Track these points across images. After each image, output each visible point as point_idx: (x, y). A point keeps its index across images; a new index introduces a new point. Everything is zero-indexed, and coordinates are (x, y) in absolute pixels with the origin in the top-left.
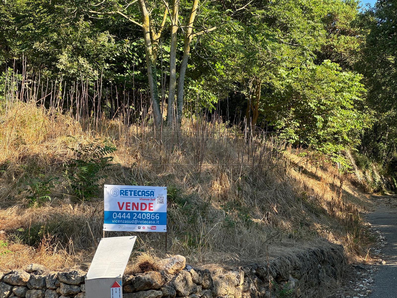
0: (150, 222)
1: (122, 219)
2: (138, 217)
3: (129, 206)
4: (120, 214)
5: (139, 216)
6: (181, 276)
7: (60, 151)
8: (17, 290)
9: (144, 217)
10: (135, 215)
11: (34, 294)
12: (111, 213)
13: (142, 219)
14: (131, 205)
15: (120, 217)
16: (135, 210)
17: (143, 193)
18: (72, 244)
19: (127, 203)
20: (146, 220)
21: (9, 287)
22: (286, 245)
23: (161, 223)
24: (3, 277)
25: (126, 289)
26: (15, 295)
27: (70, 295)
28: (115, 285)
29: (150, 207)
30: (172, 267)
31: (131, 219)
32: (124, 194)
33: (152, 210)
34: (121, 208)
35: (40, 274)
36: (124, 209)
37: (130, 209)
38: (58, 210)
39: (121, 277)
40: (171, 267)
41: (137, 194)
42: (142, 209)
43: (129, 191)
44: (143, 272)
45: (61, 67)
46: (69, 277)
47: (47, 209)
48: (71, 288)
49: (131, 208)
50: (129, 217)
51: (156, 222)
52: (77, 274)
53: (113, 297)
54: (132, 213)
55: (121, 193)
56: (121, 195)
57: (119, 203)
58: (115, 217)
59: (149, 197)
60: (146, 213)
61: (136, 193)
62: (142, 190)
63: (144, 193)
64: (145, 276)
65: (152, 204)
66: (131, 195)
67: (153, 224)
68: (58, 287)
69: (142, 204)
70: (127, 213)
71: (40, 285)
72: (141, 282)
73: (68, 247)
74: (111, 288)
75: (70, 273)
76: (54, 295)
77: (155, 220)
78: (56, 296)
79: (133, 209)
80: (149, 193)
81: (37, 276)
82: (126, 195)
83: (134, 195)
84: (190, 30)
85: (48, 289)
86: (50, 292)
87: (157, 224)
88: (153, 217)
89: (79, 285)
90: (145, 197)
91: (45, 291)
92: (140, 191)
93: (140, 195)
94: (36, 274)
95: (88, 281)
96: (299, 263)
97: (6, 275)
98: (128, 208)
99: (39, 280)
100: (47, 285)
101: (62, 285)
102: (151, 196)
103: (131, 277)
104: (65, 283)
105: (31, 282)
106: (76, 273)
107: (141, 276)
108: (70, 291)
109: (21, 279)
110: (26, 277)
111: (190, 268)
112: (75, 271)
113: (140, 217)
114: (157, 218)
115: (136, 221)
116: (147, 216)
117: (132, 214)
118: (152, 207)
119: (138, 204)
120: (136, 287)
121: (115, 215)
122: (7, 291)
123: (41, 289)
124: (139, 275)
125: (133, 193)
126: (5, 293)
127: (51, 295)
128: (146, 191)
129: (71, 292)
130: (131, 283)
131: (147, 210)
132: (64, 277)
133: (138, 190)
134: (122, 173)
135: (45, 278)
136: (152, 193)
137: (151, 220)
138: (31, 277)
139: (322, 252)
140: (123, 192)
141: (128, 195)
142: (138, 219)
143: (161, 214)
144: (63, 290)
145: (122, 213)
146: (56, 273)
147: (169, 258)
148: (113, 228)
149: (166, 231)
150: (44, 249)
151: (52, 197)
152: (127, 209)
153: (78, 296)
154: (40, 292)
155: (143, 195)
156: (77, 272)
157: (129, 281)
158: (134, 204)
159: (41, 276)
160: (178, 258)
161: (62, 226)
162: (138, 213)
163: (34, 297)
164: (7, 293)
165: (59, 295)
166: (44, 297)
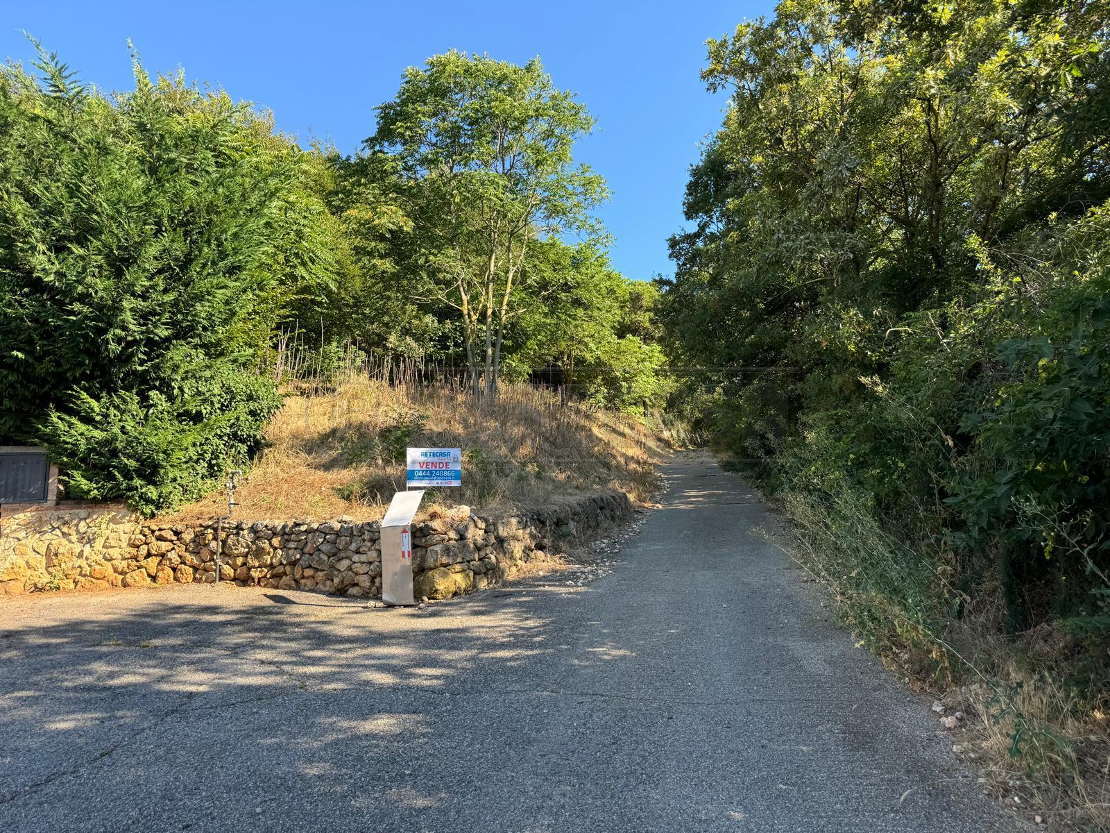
1: (423, 476)
2: (436, 474)
4: (421, 471)
5: (438, 473)
6: (464, 523)
7: (381, 419)
8: (329, 537)
9: (441, 474)
10: (434, 472)
12: (413, 471)
13: (440, 476)
14: (430, 464)
15: (421, 474)
16: (434, 468)
18: (379, 498)
19: (427, 463)
21: (323, 535)
22: (570, 495)
23: (456, 479)
24: (318, 527)
25: (417, 534)
26: (328, 542)
27: (373, 540)
28: (404, 531)
29: (447, 465)
30: (457, 515)
31: (431, 476)
33: (449, 468)
34: (422, 467)
36: (424, 468)
39: (410, 524)
42: (439, 468)
44: (432, 520)
45: (390, 346)
46: (371, 526)
47: (363, 470)
48: (373, 534)
49: (430, 466)
50: (429, 474)
51: (452, 478)
52: (378, 523)
53: (403, 541)
57: (420, 463)
58: (416, 474)
60: (444, 471)
64: (432, 523)
65: (449, 463)
67: (449, 480)
68: (363, 534)
69: (439, 463)
70: (427, 471)
71: (348, 533)
72: (429, 528)
73: (376, 501)
74: (402, 534)
77: (450, 476)
78: (361, 541)
79: (432, 468)
84: (503, 312)
85: (355, 535)
86: (357, 538)
87: (453, 480)
88: (449, 474)
89: (378, 532)
91: (353, 537)
94: (346, 524)
95: (382, 529)
96: (579, 510)
97: (321, 525)
98: (428, 467)
99: (347, 528)
100: (354, 533)
101: (366, 532)
103: (422, 524)
104: (368, 531)
105: (341, 530)
107: (429, 523)
109: (333, 529)
110: (337, 526)
111: (474, 516)
112: (376, 521)
114: (453, 474)
115: (435, 478)
116: (444, 473)
117: (431, 472)
119: (436, 463)
120: (425, 532)
121: (416, 472)
122: (321, 538)
123: (349, 536)
127: (357, 540)
129: (373, 538)
130: (421, 529)
131: (444, 469)
132: (367, 525)
134: (434, 436)
135: (352, 527)
137: (445, 476)
138: (342, 527)
139: (602, 499)
142: (437, 476)
143: (458, 472)
145: (423, 471)
146: (361, 523)
147: (456, 508)
149: (460, 485)
150: (356, 503)
153: (379, 541)
154: (348, 538)
156: (378, 521)
157: (420, 527)
158: (433, 463)
159: (349, 525)
160: (464, 508)
161: (373, 483)
162: (436, 471)
163: (343, 543)
164: (321, 540)
165: (364, 540)
166: (352, 543)
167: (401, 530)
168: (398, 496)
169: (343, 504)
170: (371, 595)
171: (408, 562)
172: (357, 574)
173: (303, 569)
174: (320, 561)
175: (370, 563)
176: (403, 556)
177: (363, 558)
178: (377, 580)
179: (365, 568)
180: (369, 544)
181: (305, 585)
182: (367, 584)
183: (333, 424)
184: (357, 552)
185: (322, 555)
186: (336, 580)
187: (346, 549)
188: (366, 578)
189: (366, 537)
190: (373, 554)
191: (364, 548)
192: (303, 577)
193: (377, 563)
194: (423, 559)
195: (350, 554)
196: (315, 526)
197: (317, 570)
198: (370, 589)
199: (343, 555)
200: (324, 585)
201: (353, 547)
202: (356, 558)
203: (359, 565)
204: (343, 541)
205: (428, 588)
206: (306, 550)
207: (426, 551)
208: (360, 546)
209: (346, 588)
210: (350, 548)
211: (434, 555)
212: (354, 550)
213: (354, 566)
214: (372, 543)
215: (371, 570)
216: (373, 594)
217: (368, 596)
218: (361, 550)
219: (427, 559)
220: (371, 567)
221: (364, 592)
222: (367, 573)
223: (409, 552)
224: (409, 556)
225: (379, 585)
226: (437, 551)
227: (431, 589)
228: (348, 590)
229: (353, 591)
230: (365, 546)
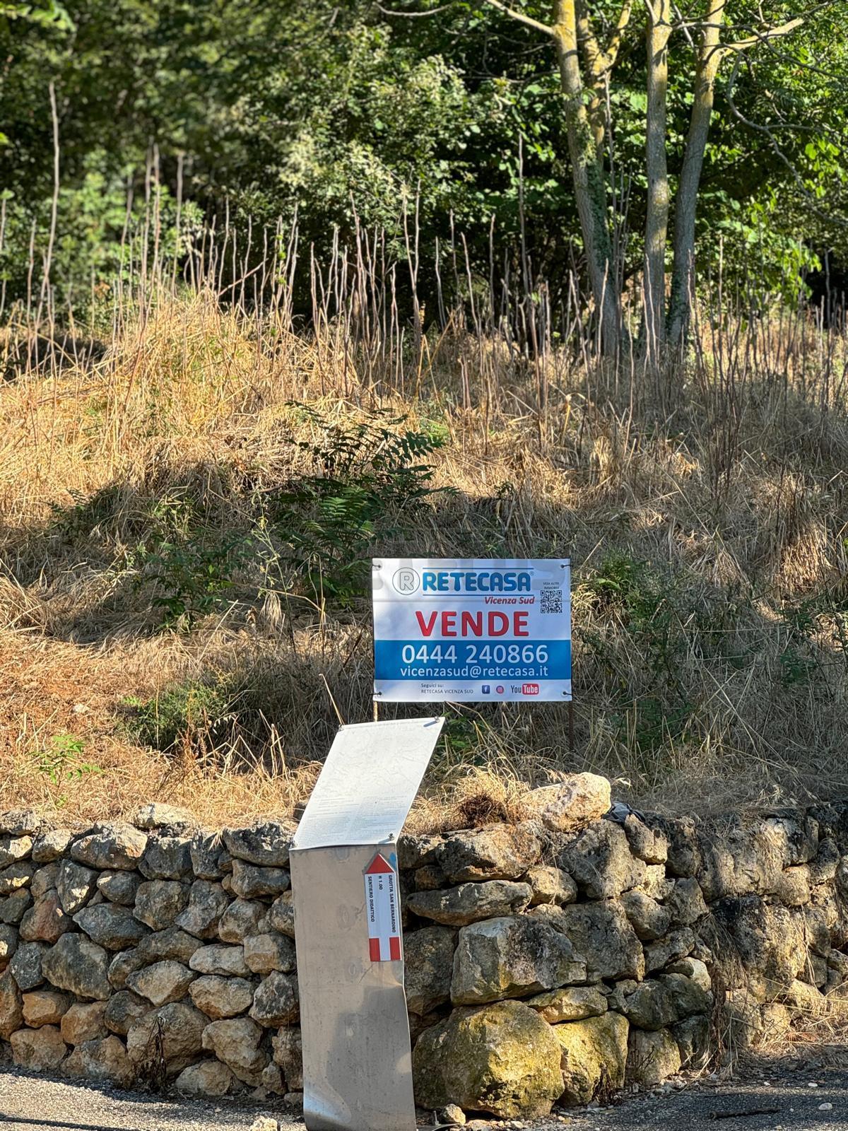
0: (518, 673)
1: (432, 664)
2: (481, 657)
3: (453, 624)
4: (424, 647)
5: (485, 655)
6: (591, 838)
7: (270, 452)
8: (109, 883)
9: (500, 658)
10: (471, 650)
11: (159, 894)
12: (395, 646)
13: (493, 664)
14: (458, 620)
15: (425, 658)
16: (471, 636)
17: (496, 580)
18: (277, 744)
19: (445, 615)
20: (506, 665)
21: (88, 875)
23: (553, 674)
24: (70, 845)
25: (419, 877)
26: (105, 900)
27: (263, 896)
28: (376, 866)
29: (518, 624)
30: (565, 810)
31: (460, 664)
32: (436, 584)
33: (526, 634)
34: (426, 632)
35: (176, 835)
36: (437, 635)
37: (454, 634)
39: (395, 841)
40: (561, 809)
41: (476, 585)
42: (492, 633)
43: (452, 575)
44: (472, 827)
45: (294, 180)
46: (254, 844)
47: (217, 637)
48: (261, 874)
49: (457, 628)
50: (453, 658)
51: (537, 671)
52: (279, 835)
53: (372, 901)
54: (461, 646)
55: (426, 584)
56: (425, 589)
57: (419, 615)
58: (408, 658)
59: (516, 592)
60: (507, 644)
61: (474, 582)
62: (491, 572)
63: (498, 580)
64: (475, 839)
65: (526, 614)
66: (457, 588)
67: (528, 678)
68: (226, 873)
69: (492, 615)
70: (445, 645)
71: (175, 867)
72: (463, 857)
73: (267, 755)
74: (367, 876)
75: (259, 831)
76: (215, 898)
77: (536, 665)
78: (221, 899)
79: (464, 633)
80: (515, 579)
81: (165, 842)
82: (441, 588)
83: (468, 588)
84: (713, 37)
85: (198, 877)
86: (204, 887)
87: (543, 678)
88: (528, 657)
89: (285, 868)
90: (504, 592)
91: (191, 884)
92: (487, 575)
93: (486, 589)
94: (164, 835)
95: (297, 855)
97: (77, 837)
98: (450, 629)
99: (171, 851)
100: (195, 868)
101: (237, 867)
102: (520, 590)
103: (436, 841)
104: (245, 862)
105: (149, 858)
106: (274, 830)
107: (462, 838)
108: (260, 886)
109: (120, 852)
110: (135, 842)
111: (625, 812)
112: (272, 826)
113: (488, 658)
114: (542, 657)
115: (476, 671)
116: (508, 654)
117: (461, 648)
118: (525, 623)
119: (480, 615)
120: (449, 871)
121: (408, 650)
122: (81, 885)
123: (179, 881)
124: (457, 836)
125: (462, 581)
126: (76, 892)
127: (206, 896)
128: (503, 573)
129: (262, 889)
130: (434, 859)
131: (510, 636)
132: (241, 842)
133: (478, 572)
134: (462, 515)
135: (187, 847)
136: (524, 580)
137: (521, 664)
138: (150, 844)
140: (434, 580)
141: (446, 589)
142: (482, 664)
143: (552, 646)
144: (240, 882)
145: (431, 645)
146: (218, 831)
147: (558, 782)
149: (570, 698)
150: (192, 758)
152: (445, 633)
153: (284, 901)
154: (174, 888)
155: (496, 587)
156: (277, 828)
157: (430, 853)
158: (466, 616)
159: (176, 839)
160: (585, 783)
161: (253, 689)
162: (480, 645)
163: (158, 903)
164: (80, 893)
165: (231, 896)
166: (187, 904)
167: (365, 859)
168: (349, 737)
169: (149, 763)
170: (259, 1095)
171: (391, 977)
172: (208, 1015)
173: (20, 993)
174: (79, 967)
175: (255, 978)
176: (375, 955)
177: (230, 959)
178: (281, 1041)
179: (237, 997)
180: (248, 911)
181: (30, 1051)
182: (246, 1055)
183: (102, 477)
184: (208, 938)
185: (84, 948)
186: (137, 1038)
187: (169, 925)
188: (239, 1030)
189: (239, 882)
190: (263, 948)
191: (231, 926)
192: (21, 1024)
193: (277, 979)
194: (446, 969)
195: (182, 943)
196: (59, 840)
197: (67, 998)
198: (255, 1072)
199: (156, 946)
200: (95, 1054)
201: (193, 918)
202: (202, 958)
203: (213, 984)
204: (156, 895)
205: (464, 1077)
206: (31, 927)
207: (456, 941)
208: (218, 918)
209: (172, 1068)
210: (182, 922)
211: (483, 954)
212: (196, 930)
213: (197, 986)
214: (259, 906)
215: (259, 1001)
216: (271, 1096)
217: (252, 1101)
218: (221, 931)
219: (458, 970)
220: (259, 991)
221: (237, 1085)
222: (244, 1014)
223: (394, 942)
224: (395, 956)
225: (287, 1059)
226: (493, 940)
227: (476, 1080)
228: (177, 1074)
229: (197, 1077)
230: (236, 917)
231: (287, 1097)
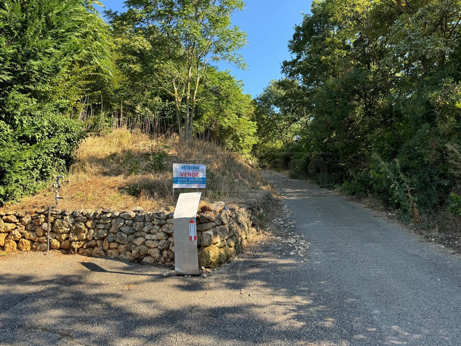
1: (183, 181)
4: (181, 178)
6: (223, 214)
7: (142, 148)
8: (128, 222)
12: (177, 178)
13: (193, 181)
14: (187, 174)
16: (189, 177)
19: (185, 173)
20: (195, 182)
21: (123, 221)
23: (203, 183)
24: (119, 215)
26: (127, 225)
27: (161, 225)
28: (192, 222)
29: (197, 175)
31: (188, 181)
34: (182, 176)
36: (184, 176)
38: (146, 177)
39: (196, 216)
40: (217, 208)
41: (190, 168)
42: (193, 176)
43: (186, 166)
44: (204, 212)
46: (159, 215)
47: (140, 176)
48: (160, 221)
49: (187, 175)
50: (186, 180)
53: (190, 229)
54: (188, 178)
55: (182, 168)
57: (181, 173)
58: (179, 180)
60: (195, 178)
62: (193, 166)
63: (194, 168)
64: (206, 215)
65: (198, 173)
67: (199, 184)
68: (153, 220)
69: (193, 173)
70: (185, 178)
71: (142, 219)
72: (204, 218)
73: (154, 197)
74: (189, 224)
75: (160, 213)
77: (200, 182)
78: (152, 225)
81: (140, 214)
84: (195, 98)
86: (148, 223)
87: (201, 184)
88: (199, 180)
89: (166, 220)
90: (195, 170)
91: (145, 222)
93: (192, 169)
95: (175, 219)
97: (121, 213)
99: (141, 216)
100: (146, 220)
101: (155, 219)
102: (198, 169)
104: (157, 218)
105: (136, 217)
106: (163, 213)
107: (204, 215)
108: (160, 223)
109: (130, 216)
110: (133, 214)
111: (227, 208)
114: (201, 180)
115: (190, 182)
116: (195, 180)
119: (191, 173)
120: (201, 221)
122: (122, 222)
124: (202, 214)
125: (188, 168)
126: (121, 224)
127: (149, 225)
128: (195, 166)
132: (156, 215)
133: (191, 166)
135: (144, 216)
137: (198, 182)
138: (136, 215)
141: (185, 169)
142: (191, 181)
143: (202, 178)
145: (183, 178)
146: (151, 213)
147: (216, 203)
148: (179, 186)
149: (206, 187)
150: (142, 198)
151: (142, 170)
154: (142, 223)
158: (189, 173)
159: (142, 214)
160: (221, 203)
161: (149, 185)
162: (191, 178)
163: (138, 226)
164: (122, 224)
165: (154, 225)
166: (144, 226)
170: (160, 263)
172: (149, 247)
173: (109, 243)
174: (122, 238)
175: (159, 240)
176: (191, 239)
177: (154, 237)
178: (165, 253)
179: (155, 244)
180: (158, 227)
181: (111, 254)
182: (157, 255)
184: (149, 233)
185: (123, 234)
186: (134, 252)
187: (141, 230)
188: (156, 250)
189: (156, 222)
190: (161, 235)
191: (154, 230)
192: (110, 248)
193: (164, 241)
194: (200, 239)
195: (144, 234)
196: (117, 214)
197: (119, 244)
198: (159, 258)
199: (138, 234)
200: (125, 255)
201: (146, 229)
202: (148, 237)
203: (150, 242)
204: (138, 225)
205: (205, 261)
206: (111, 230)
207: (202, 234)
208: (151, 229)
209: (142, 257)
210: (144, 229)
211: (208, 237)
212: (147, 231)
213: (146, 242)
214: (160, 227)
215: (160, 245)
216: (163, 263)
217: (159, 264)
218: (152, 231)
219: (203, 239)
220: (160, 243)
221: (155, 261)
222: (157, 247)
223: (195, 237)
224: (195, 239)
225: (166, 256)
226: (211, 234)
227: (208, 261)
228: (143, 259)
229: (147, 259)
230: (155, 229)
231: (166, 263)
